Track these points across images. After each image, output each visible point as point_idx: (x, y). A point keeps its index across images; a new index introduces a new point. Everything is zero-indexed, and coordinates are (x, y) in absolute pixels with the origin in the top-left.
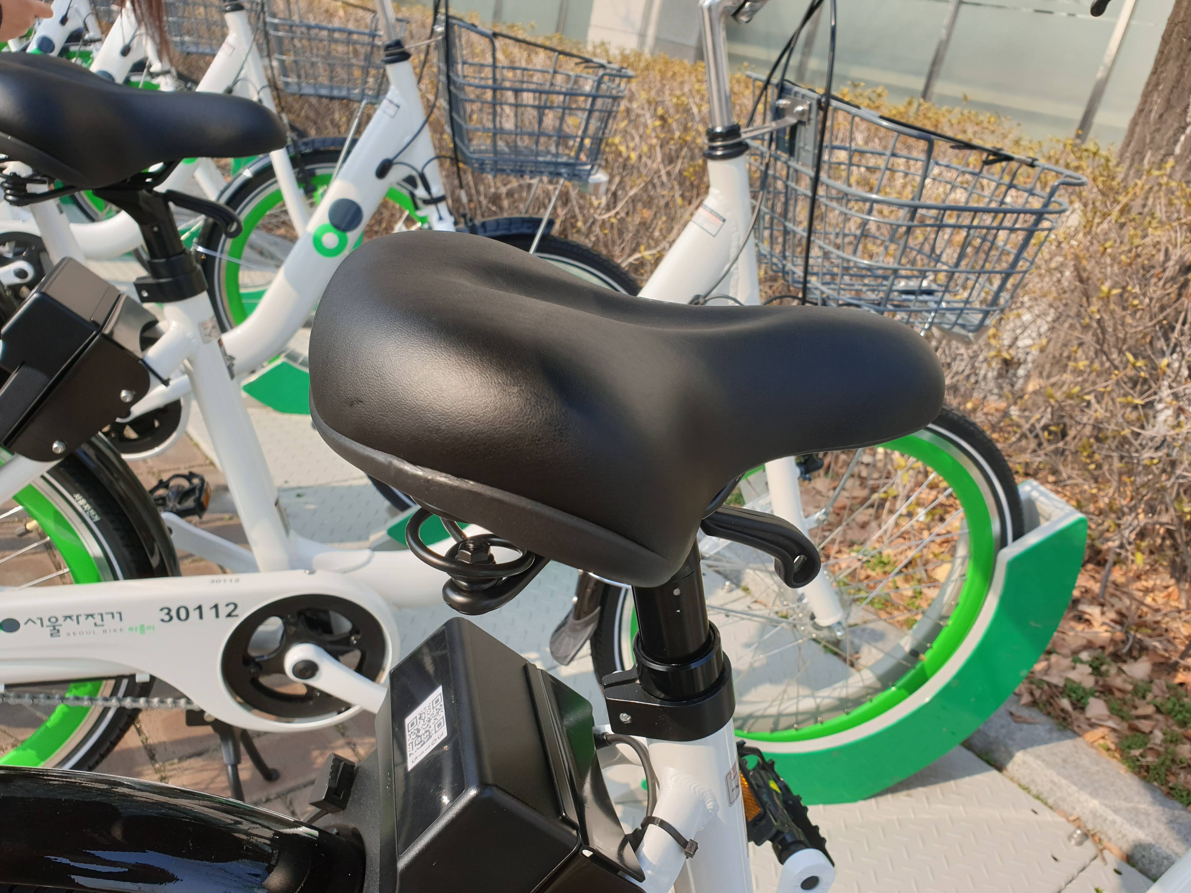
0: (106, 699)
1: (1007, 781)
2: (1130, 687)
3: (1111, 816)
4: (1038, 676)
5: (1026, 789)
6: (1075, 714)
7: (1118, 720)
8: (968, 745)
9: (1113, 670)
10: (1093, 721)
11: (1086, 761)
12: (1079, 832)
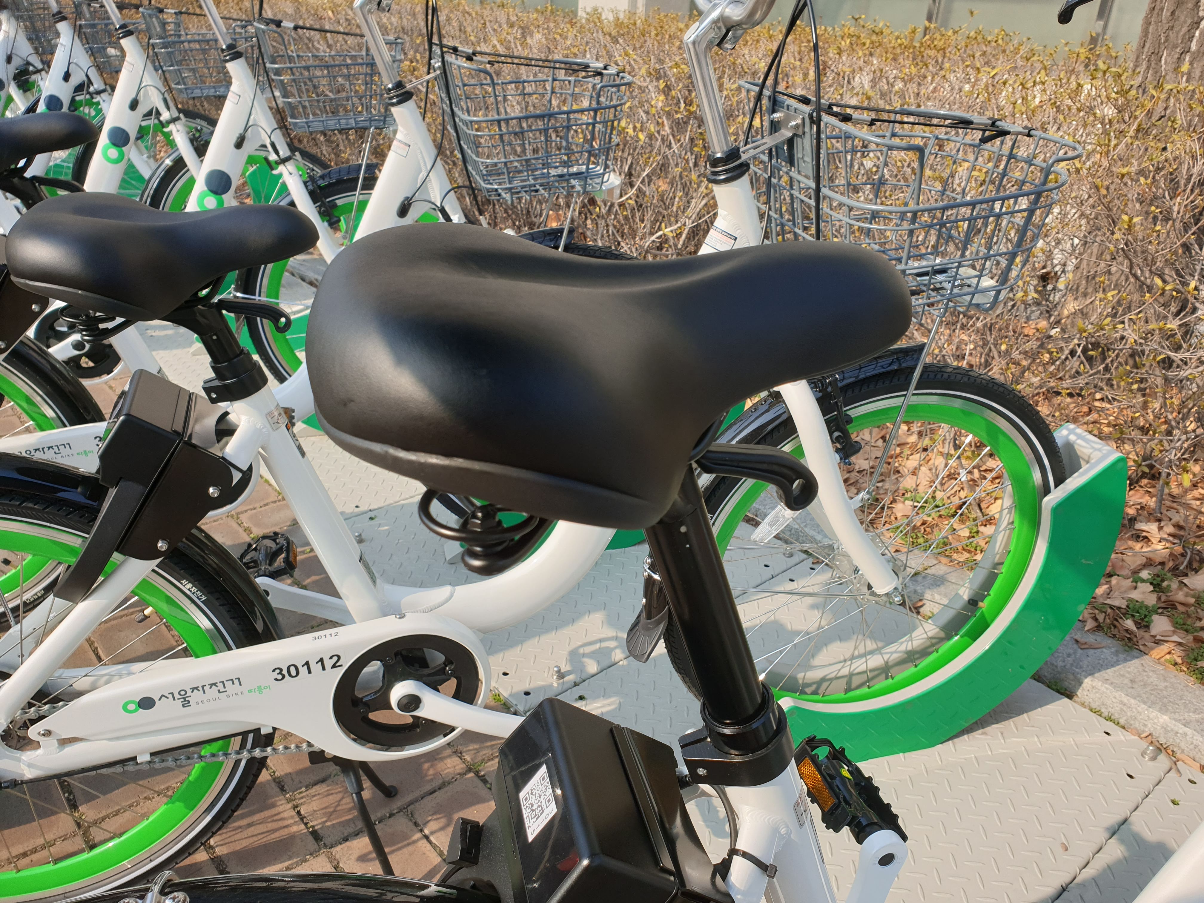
0: (238, 753)
1: (1078, 707)
2: (1192, 600)
3: (1182, 729)
4: (1101, 600)
5: (1097, 712)
6: (1140, 633)
7: (1182, 633)
8: (1037, 677)
9: (1174, 585)
10: (1158, 637)
11: (1154, 679)
12: (1151, 748)
